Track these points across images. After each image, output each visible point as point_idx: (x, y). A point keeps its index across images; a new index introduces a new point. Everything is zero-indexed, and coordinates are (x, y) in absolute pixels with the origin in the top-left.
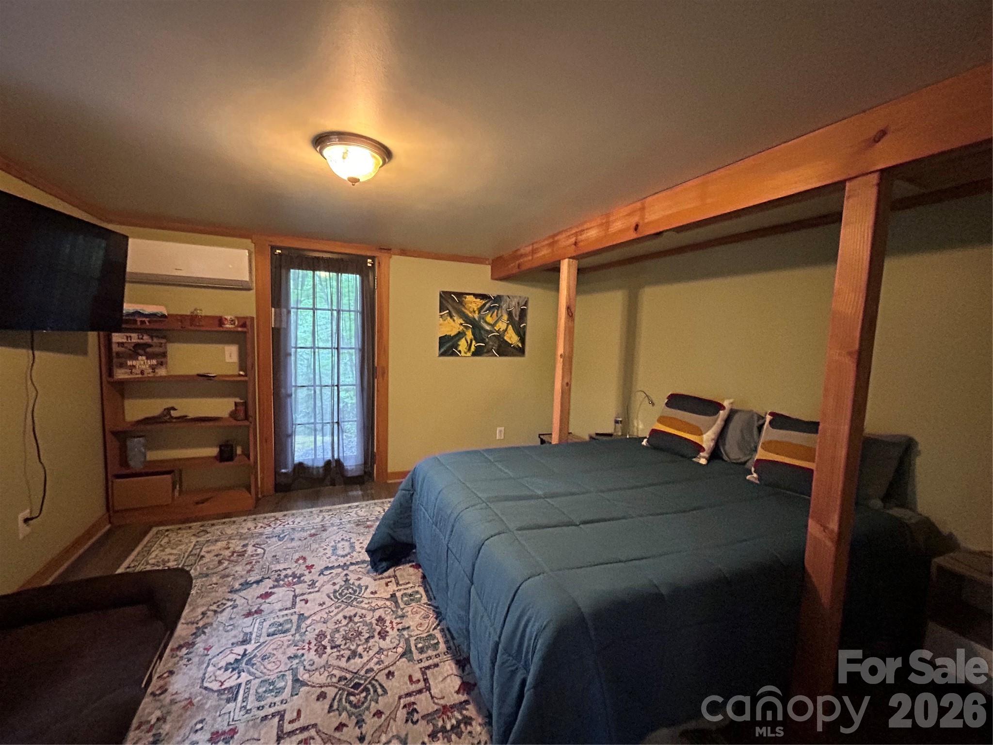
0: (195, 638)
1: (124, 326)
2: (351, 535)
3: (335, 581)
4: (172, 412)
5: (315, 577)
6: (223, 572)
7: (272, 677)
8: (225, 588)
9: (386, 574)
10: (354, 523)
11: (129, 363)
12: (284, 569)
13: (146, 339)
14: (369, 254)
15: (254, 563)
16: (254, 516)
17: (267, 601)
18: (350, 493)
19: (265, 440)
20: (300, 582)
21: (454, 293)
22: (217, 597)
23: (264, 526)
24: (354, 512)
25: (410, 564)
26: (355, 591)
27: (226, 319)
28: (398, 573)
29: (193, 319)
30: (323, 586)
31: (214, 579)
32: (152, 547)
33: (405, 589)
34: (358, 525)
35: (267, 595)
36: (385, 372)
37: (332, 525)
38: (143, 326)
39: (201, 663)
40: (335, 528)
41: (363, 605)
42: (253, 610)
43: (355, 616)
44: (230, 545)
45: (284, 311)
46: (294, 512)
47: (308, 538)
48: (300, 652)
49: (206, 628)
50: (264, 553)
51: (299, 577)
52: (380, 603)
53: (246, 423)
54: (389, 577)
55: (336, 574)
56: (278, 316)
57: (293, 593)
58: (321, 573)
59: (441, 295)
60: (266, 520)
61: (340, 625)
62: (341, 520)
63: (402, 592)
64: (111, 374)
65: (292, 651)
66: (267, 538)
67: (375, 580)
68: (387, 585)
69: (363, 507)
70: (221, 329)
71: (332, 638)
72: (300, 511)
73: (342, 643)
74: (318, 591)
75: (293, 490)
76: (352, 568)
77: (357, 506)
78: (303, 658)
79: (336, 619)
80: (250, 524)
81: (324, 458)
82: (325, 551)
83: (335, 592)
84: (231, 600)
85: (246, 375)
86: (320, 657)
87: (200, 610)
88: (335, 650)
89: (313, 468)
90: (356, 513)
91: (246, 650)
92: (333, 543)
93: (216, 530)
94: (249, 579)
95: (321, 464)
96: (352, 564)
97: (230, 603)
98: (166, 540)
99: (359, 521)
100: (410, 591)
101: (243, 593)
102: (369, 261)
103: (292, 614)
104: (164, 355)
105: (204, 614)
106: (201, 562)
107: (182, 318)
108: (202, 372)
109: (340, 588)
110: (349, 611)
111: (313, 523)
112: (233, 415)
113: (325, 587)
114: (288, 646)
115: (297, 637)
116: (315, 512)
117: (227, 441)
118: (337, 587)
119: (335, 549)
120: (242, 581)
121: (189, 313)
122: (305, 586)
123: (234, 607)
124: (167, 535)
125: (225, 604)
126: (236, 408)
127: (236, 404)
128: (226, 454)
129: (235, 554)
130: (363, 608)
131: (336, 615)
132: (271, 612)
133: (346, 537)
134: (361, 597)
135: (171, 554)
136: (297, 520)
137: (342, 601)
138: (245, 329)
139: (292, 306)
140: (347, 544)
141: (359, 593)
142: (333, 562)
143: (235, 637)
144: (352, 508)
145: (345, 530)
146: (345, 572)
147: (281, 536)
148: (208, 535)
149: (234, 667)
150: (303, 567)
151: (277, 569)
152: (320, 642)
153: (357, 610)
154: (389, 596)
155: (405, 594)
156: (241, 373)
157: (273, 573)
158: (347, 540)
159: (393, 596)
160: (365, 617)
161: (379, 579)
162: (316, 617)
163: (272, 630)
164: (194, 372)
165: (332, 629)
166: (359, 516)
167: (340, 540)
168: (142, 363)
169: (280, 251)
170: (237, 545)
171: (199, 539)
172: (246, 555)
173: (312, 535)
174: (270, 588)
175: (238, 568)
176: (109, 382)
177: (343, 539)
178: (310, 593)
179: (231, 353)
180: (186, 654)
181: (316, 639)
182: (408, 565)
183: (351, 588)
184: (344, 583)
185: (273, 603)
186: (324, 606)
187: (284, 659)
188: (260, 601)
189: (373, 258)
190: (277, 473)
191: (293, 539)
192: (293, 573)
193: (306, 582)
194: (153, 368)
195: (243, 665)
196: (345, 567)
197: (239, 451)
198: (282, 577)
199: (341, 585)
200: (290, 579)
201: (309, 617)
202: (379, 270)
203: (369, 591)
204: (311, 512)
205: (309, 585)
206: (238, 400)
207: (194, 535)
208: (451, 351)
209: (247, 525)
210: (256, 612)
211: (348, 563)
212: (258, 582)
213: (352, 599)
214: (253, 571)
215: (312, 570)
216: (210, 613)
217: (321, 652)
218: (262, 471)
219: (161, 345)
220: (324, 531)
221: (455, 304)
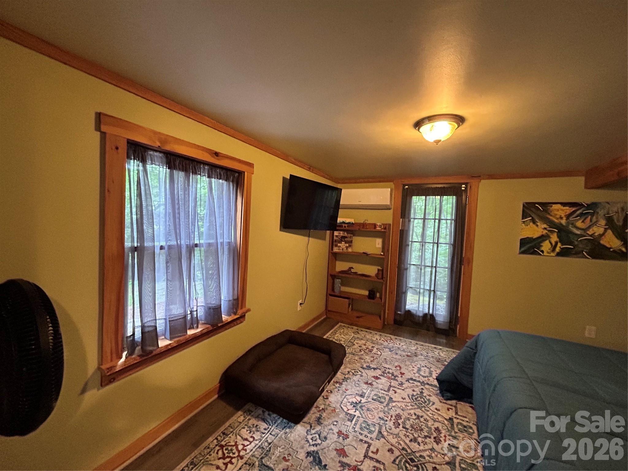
0: (343, 382)
1: (337, 228)
2: (432, 366)
3: (415, 389)
4: (352, 269)
5: (404, 381)
6: (361, 356)
7: (370, 422)
8: (359, 364)
9: (449, 402)
10: (436, 359)
11: (339, 245)
12: (389, 368)
13: (346, 234)
14: (463, 181)
15: (375, 358)
16: (381, 333)
17: (376, 381)
18: (438, 339)
19: (391, 292)
20: (395, 379)
21: (539, 204)
22: (355, 367)
23: (384, 340)
24: (437, 352)
25: (471, 405)
26: (426, 402)
27: (377, 225)
28: (458, 406)
29: (364, 225)
30: (407, 388)
31: (356, 358)
32: (337, 331)
33: (461, 420)
34: (438, 361)
35: (377, 378)
36: (470, 262)
37: (422, 355)
38: (345, 229)
39: (342, 395)
40: (422, 357)
41: (428, 413)
42: (369, 382)
43: (422, 417)
44: (367, 344)
45: (407, 220)
46: (402, 338)
47: (406, 357)
48: (386, 418)
49: (348, 379)
50: (381, 355)
51: (395, 377)
52: (440, 419)
53: (381, 281)
54: (451, 405)
55: (417, 385)
56: (403, 223)
57: (390, 384)
58: (408, 380)
59: (524, 206)
60: (386, 338)
61: (411, 417)
62: (428, 353)
63: (458, 421)
64: (332, 250)
65: (382, 415)
66: (384, 347)
67: (441, 402)
68: (448, 409)
69: (444, 351)
70: (376, 230)
71: (404, 421)
72: (405, 339)
73: (409, 428)
74: (403, 390)
75: (403, 326)
76: (427, 386)
77: (440, 349)
78: (386, 423)
79: (410, 412)
80: (378, 337)
81: (423, 311)
82: (413, 369)
83: (413, 395)
84: (361, 372)
85: (384, 255)
86: (395, 428)
87: (348, 370)
88: (405, 430)
89: (416, 316)
90: (439, 353)
91: (361, 400)
92: (419, 366)
93: (362, 334)
94: (371, 365)
95: (421, 314)
96: (428, 384)
97: (360, 373)
98: (342, 330)
99: (439, 359)
100: (465, 424)
101: (367, 371)
102: (463, 186)
103: (386, 395)
104: (351, 242)
105: (349, 372)
106: (353, 347)
107: (359, 225)
108: (365, 252)
109: (416, 395)
110: (419, 412)
111: (411, 349)
112: (377, 275)
113: (407, 390)
114: (381, 411)
115: (386, 409)
116: (413, 343)
117: (373, 289)
118: (415, 393)
119: (419, 370)
120: (368, 365)
121: (362, 222)
122: (397, 383)
123: (362, 376)
124: (343, 328)
125: (358, 372)
126: (378, 272)
127: (378, 270)
128: (372, 295)
129: (368, 350)
130: (428, 415)
131: (410, 409)
132: (377, 388)
133: (428, 365)
134: (428, 407)
135: (343, 338)
136: (402, 344)
137: (416, 404)
138: (385, 230)
139: (411, 217)
140: (427, 370)
141: (428, 405)
142: (416, 377)
143: (358, 391)
144: (437, 349)
145: (429, 361)
146: (422, 387)
147: (391, 349)
148: (359, 335)
149: (355, 405)
150: (399, 372)
151: (385, 366)
152: (398, 420)
153: (423, 414)
154: (448, 418)
155: (461, 424)
156: (382, 254)
157: (382, 368)
158: (428, 368)
159: (451, 419)
160: (427, 421)
161: (444, 403)
162: (399, 405)
163: (375, 397)
164: (362, 251)
165: (406, 417)
166: (440, 356)
167: (424, 366)
168: (343, 245)
169: (407, 187)
170: (369, 345)
171: (355, 335)
172: (372, 352)
173: (408, 356)
174: (379, 375)
175: (367, 357)
176: (332, 253)
177: (426, 366)
178: (399, 388)
179: (379, 242)
180: (338, 387)
181: (395, 417)
182: (468, 404)
183: (423, 398)
184: (419, 393)
185: (379, 384)
186: (404, 401)
187: (377, 417)
188: (373, 379)
189: (466, 184)
190: (396, 314)
191: (397, 354)
192: (393, 373)
193: (398, 381)
194: (347, 248)
195: (359, 407)
196: (423, 383)
197: (378, 295)
198: (386, 372)
199: (417, 393)
200: (390, 375)
201: (395, 402)
202: (470, 191)
203: (434, 406)
204: (411, 342)
205: (399, 384)
206: (380, 268)
207: (353, 333)
208: (532, 250)
209: (376, 337)
210: (370, 384)
211: (425, 382)
212: (374, 369)
213: (423, 405)
214: (374, 362)
215: (403, 376)
216: (351, 373)
217: (396, 425)
218: (388, 310)
219: (350, 237)
220: (415, 356)
221: (539, 212)
